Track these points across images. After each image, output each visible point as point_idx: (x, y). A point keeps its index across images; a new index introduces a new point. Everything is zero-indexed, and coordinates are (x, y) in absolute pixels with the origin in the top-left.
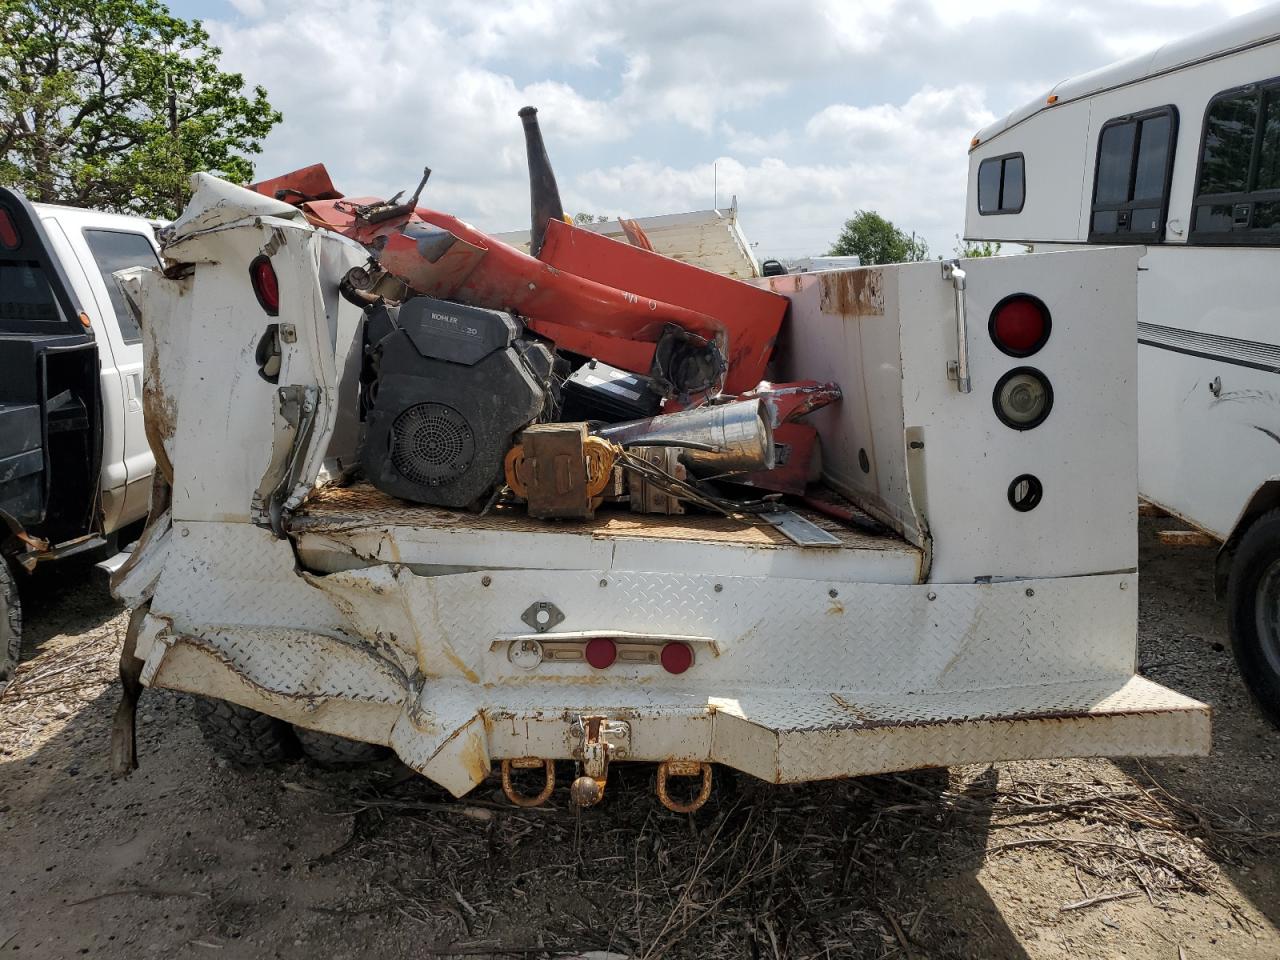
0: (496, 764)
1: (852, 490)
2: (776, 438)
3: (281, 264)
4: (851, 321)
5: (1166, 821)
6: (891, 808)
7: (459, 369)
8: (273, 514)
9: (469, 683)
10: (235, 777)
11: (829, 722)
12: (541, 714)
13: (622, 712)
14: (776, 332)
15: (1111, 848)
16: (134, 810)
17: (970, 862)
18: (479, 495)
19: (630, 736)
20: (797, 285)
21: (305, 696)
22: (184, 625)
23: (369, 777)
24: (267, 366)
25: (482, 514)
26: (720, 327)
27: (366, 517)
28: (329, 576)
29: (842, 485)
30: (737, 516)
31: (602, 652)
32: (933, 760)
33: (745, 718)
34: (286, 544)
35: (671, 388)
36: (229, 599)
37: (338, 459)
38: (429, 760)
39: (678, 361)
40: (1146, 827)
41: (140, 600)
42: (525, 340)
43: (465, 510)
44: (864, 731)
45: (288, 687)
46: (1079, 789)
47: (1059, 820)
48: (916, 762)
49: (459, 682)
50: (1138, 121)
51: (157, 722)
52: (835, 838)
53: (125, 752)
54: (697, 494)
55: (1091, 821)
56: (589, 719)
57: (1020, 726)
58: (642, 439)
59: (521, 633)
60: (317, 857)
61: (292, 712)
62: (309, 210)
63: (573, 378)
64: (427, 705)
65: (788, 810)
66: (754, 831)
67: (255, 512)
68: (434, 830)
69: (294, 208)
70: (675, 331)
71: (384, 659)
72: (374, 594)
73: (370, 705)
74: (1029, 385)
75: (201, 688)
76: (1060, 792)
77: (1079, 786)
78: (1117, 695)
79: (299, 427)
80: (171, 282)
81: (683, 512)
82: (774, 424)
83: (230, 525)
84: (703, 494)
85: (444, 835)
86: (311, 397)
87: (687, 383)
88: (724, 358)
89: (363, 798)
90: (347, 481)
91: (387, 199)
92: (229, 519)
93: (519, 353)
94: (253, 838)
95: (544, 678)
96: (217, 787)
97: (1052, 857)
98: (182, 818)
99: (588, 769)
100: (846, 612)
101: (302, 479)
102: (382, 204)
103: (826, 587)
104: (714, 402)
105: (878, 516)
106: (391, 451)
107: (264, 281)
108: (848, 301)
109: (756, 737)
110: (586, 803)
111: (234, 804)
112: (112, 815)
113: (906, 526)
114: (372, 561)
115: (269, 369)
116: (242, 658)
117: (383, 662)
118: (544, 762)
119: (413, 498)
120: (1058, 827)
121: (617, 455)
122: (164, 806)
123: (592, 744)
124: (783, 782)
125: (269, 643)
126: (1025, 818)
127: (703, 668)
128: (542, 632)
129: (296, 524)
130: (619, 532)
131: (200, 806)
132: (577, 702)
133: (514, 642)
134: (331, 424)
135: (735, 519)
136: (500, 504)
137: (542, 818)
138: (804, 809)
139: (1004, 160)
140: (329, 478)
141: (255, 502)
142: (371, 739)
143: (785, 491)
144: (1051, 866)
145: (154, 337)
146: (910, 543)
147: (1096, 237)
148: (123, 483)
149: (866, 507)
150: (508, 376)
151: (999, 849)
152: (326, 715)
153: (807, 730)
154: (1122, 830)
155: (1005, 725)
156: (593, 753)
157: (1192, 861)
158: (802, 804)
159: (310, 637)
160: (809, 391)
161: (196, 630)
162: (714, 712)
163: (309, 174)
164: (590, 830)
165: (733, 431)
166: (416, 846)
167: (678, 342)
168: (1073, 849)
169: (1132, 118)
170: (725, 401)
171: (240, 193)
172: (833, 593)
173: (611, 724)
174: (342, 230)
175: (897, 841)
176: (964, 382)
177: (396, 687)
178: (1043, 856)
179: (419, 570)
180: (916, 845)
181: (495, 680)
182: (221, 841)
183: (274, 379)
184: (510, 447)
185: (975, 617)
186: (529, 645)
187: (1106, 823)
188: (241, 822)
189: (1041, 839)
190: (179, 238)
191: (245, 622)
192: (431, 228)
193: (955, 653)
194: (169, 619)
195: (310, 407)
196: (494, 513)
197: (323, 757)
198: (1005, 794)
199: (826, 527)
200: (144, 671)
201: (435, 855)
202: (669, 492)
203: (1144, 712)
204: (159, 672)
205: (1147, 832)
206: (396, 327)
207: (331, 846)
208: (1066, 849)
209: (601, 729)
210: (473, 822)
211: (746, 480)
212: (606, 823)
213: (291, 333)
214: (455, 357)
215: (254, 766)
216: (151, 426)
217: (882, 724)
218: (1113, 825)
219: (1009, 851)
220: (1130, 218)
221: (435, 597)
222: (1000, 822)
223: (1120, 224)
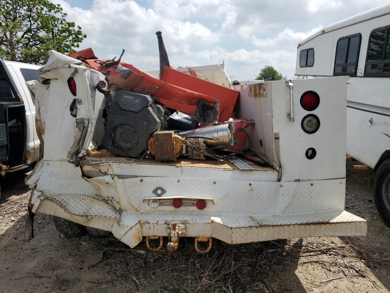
0: (144, 238)
1: (257, 152)
2: (234, 136)
3: (77, 79)
4: (258, 99)
5: (353, 255)
6: (268, 251)
7: (133, 113)
8: (74, 159)
9: (136, 212)
10: (66, 240)
11: (248, 225)
12: (158, 222)
13: (184, 222)
14: (235, 103)
15: (336, 263)
16: (34, 250)
17: (293, 267)
18: (140, 153)
19: (186, 229)
20: (242, 88)
21: (85, 216)
22: (47, 193)
23: (108, 240)
24: (73, 112)
25: (140, 159)
26: (217, 101)
27: (104, 160)
28: (92, 179)
29: (255, 150)
30: (222, 160)
31: (177, 203)
32: (281, 237)
33: (222, 224)
34: (79, 168)
35: (202, 120)
36: (61, 185)
37: (96, 142)
38: (123, 236)
39: (204, 111)
40: (347, 256)
41: (33, 185)
42: (155, 104)
43: (136, 158)
44: (259, 228)
45: (79, 213)
46: (327, 245)
47: (320, 254)
48: (275, 238)
49: (133, 212)
50: (349, 38)
51: (43, 223)
52: (252, 260)
53: (29, 233)
54: (209, 153)
55: (330, 255)
56: (173, 224)
57: (308, 226)
58: (192, 136)
59: (153, 197)
60: (91, 265)
61: (81, 221)
62: (87, 63)
63: (171, 117)
64: (122, 219)
65: (237, 251)
66: (226, 257)
67: (68, 158)
68: (127, 257)
69: (81, 62)
70: (203, 102)
71: (110, 204)
72: (106, 184)
73: (105, 219)
74: (312, 120)
75: (52, 213)
76: (321, 245)
77: (327, 244)
78: (339, 217)
79: (83, 131)
80: (44, 85)
81: (204, 159)
82: (233, 132)
83: (62, 162)
84: (210, 153)
85: (130, 259)
86: (86, 122)
87: (207, 118)
88: (218, 110)
89: (105, 247)
90: (99, 148)
91: (111, 59)
92: (62, 160)
93: (153, 108)
94: (71, 259)
95: (159, 211)
96: (60, 243)
97: (318, 266)
98: (49, 253)
99: (172, 240)
100: (254, 190)
101: (84, 148)
102: (110, 61)
103: (248, 182)
104: (215, 125)
105: (265, 160)
106: (112, 139)
107: (72, 85)
108: (257, 93)
109: (225, 229)
110: (171, 250)
111: (66, 249)
112: (27, 252)
113: (274, 164)
114: (106, 174)
115: (74, 113)
116: (65, 204)
117: (110, 205)
118: (159, 237)
119: (119, 154)
120: (320, 256)
121: (183, 141)
122: (43, 249)
123: (174, 232)
124: (233, 244)
125: (74, 199)
126: (310, 254)
127: (209, 208)
128: (159, 197)
129: (81, 162)
130: (184, 165)
131: (55, 249)
132: (169, 219)
133: (150, 200)
134: (93, 131)
135: (220, 161)
136: (147, 156)
137: (161, 253)
138: (242, 251)
139: (308, 50)
140: (93, 147)
141: (69, 155)
142: (106, 229)
143: (237, 153)
144: (318, 268)
145: (39, 102)
146: (275, 169)
147: (335, 74)
148: (33, 148)
149: (262, 157)
150: (149, 116)
151: (302, 263)
152: (92, 222)
153: (241, 228)
154: (340, 257)
155: (303, 226)
156: (174, 235)
157: (361, 267)
158: (242, 249)
159: (87, 198)
160: (244, 121)
161: (51, 195)
162: (212, 222)
163: (87, 51)
164: (176, 257)
165: (220, 134)
166: (122, 262)
167: (204, 106)
168: (325, 263)
169: (347, 37)
170: (219, 124)
171: (65, 57)
172: (250, 185)
173: (180, 225)
174: (97, 69)
175: (271, 261)
176: (292, 119)
177: (113, 213)
178: (316, 265)
179: (120, 177)
180: (276, 262)
181: (144, 212)
182: (61, 260)
183: (75, 116)
184: (150, 138)
185: (295, 192)
186: (155, 201)
187: (335, 255)
188: (67, 254)
189: (315, 260)
190: (45, 71)
191: (67, 192)
192: (125, 68)
193: (288, 203)
194: (42, 192)
195: (86, 125)
196: (145, 159)
197: (94, 234)
198: (304, 246)
199: (249, 164)
200: (33, 208)
201: (127, 265)
202: (200, 153)
203: (346, 222)
204: (38, 208)
205: (347, 258)
206: (113, 100)
207: (95, 262)
208: (322, 264)
209: (177, 227)
210: (140, 254)
211: (225, 149)
212: (181, 255)
213: (80, 102)
214: (132, 109)
215: (72, 237)
216: (38, 131)
217: (265, 226)
218: (337, 256)
219: (305, 264)
220: (346, 68)
221: (125, 185)
222: (302, 255)
223: (343, 70)
